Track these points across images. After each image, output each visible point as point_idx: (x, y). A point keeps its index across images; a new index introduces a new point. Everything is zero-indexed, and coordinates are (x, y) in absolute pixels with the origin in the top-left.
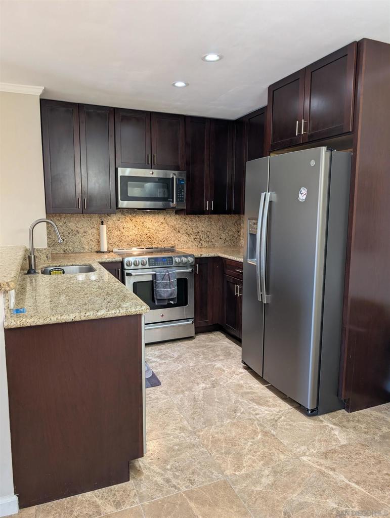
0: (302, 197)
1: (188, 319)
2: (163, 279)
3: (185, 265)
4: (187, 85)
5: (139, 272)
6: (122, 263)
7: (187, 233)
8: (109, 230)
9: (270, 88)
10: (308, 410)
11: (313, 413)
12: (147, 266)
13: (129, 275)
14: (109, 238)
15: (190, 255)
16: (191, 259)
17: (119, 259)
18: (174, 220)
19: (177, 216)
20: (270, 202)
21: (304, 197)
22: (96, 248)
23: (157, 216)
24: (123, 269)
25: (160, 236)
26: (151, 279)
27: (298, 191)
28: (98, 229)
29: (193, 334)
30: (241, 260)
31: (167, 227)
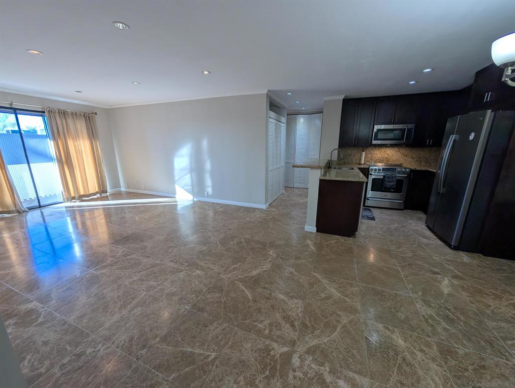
0: (471, 137)
1: (400, 200)
2: (389, 178)
3: (404, 173)
4: (417, 82)
5: (376, 174)
6: (369, 169)
7: (412, 157)
8: (366, 155)
9: (477, 72)
10: (452, 245)
11: (455, 248)
12: (381, 171)
13: (371, 174)
14: (365, 158)
15: (408, 169)
16: (408, 170)
17: (367, 167)
18: (403, 150)
19: (407, 148)
20: (454, 140)
21: (473, 137)
22: (358, 162)
23: (394, 149)
24: (369, 172)
25: (394, 158)
26: (382, 178)
27: (470, 134)
28: (361, 154)
29: (402, 208)
30: (435, 171)
31: (399, 154)
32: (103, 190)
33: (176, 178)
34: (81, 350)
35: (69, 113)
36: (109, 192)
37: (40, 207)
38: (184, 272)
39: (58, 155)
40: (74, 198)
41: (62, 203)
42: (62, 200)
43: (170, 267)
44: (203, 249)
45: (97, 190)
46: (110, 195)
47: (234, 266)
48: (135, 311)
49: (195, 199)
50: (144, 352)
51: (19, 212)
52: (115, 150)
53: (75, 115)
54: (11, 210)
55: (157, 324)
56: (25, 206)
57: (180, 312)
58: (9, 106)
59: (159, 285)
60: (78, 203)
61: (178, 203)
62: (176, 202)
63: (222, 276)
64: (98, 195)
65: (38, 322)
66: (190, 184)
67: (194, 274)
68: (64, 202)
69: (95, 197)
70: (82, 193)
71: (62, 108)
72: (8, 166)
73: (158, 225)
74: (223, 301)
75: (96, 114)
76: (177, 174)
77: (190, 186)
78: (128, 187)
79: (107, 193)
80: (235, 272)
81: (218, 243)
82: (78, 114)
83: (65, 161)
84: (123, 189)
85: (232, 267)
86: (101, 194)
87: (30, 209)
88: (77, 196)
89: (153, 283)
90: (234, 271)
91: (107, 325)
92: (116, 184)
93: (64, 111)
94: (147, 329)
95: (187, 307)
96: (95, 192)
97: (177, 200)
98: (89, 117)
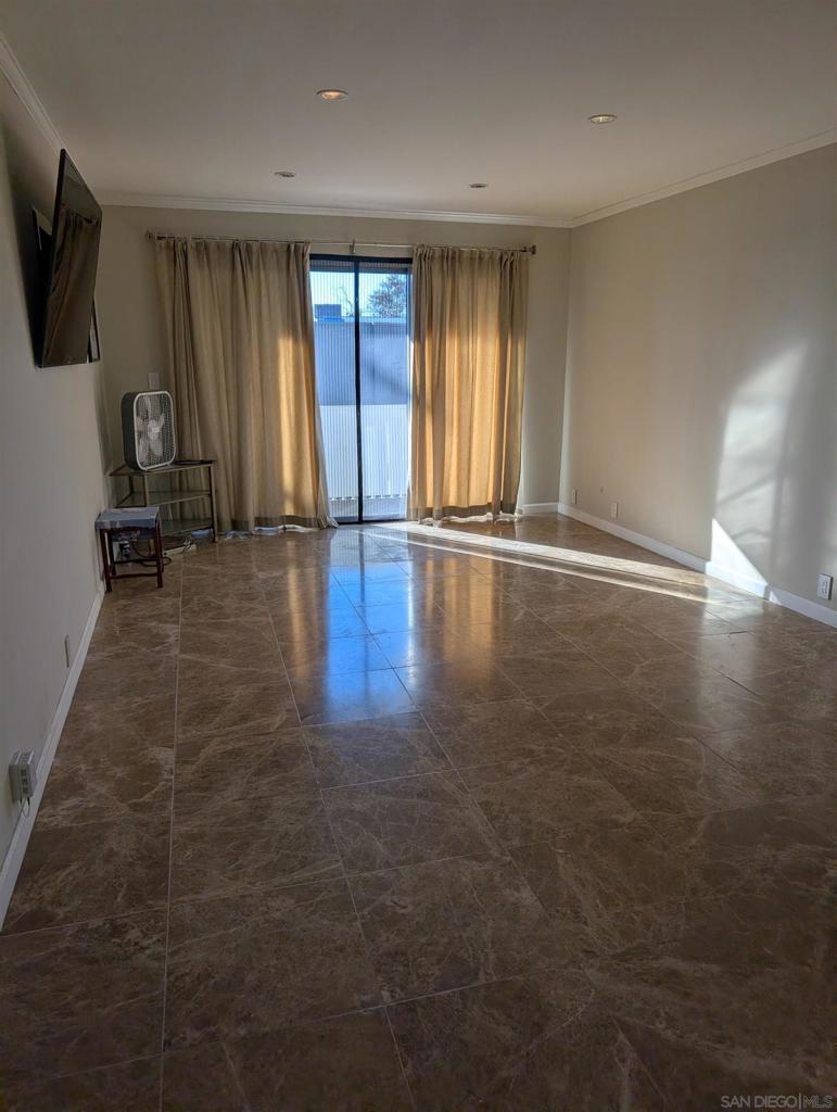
32: (505, 504)
33: (721, 494)
34: (125, 920)
35: (465, 255)
36: (520, 512)
37: (361, 521)
38: (487, 866)
39: (418, 383)
40: (429, 512)
41: (402, 520)
42: (403, 513)
43: (464, 825)
44: (622, 819)
45: (490, 500)
46: (520, 521)
47: (681, 965)
48: (274, 904)
49: (773, 599)
50: (192, 1035)
51: (319, 526)
52: (568, 371)
53: (477, 259)
54: (307, 517)
55: (279, 985)
56: (334, 514)
57: (356, 996)
58: (346, 253)
59: (388, 864)
60: (435, 531)
61: (708, 601)
62: (702, 592)
63: (589, 972)
64: (489, 516)
65: (142, 800)
66: (766, 526)
67: (507, 891)
68: (409, 520)
69: (482, 519)
70: (452, 502)
71: (451, 242)
72: (322, 407)
73: (556, 661)
74: (503, 1074)
75: (534, 253)
76: (729, 474)
77: (764, 535)
78: (576, 503)
79: (512, 512)
80: (656, 991)
81: (702, 825)
82: (487, 256)
83: (429, 402)
84: (562, 508)
85: (670, 962)
86: (496, 513)
87: (340, 524)
88: (436, 508)
89: (380, 846)
90: (658, 983)
91: (207, 895)
92: (545, 489)
93: (454, 253)
94: (251, 978)
95: (385, 994)
96: (484, 503)
97: (707, 584)
98: (511, 264)
